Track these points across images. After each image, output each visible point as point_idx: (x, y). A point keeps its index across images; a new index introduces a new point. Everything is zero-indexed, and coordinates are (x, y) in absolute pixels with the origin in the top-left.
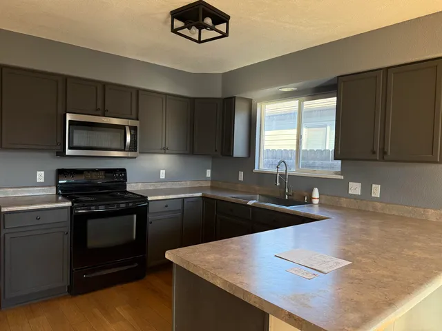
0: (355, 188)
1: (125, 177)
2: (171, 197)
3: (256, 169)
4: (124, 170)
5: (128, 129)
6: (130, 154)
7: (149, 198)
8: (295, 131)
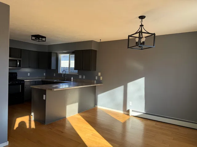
0: (80, 77)
1: (17, 75)
2: (32, 80)
3: (59, 73)
4: (16, 73)
5: (18, 61)
6: (19, 68)
7: (25, 81)
8: (68, 61)
